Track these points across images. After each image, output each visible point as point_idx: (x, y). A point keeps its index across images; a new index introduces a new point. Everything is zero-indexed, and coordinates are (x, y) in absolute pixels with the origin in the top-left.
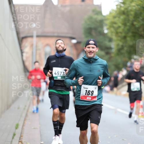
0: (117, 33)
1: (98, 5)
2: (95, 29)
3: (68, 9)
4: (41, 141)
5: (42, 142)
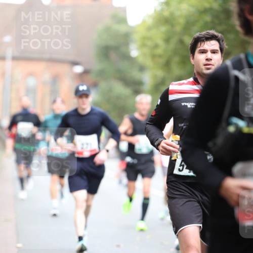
0: (154, 57)
2: (116, 48)
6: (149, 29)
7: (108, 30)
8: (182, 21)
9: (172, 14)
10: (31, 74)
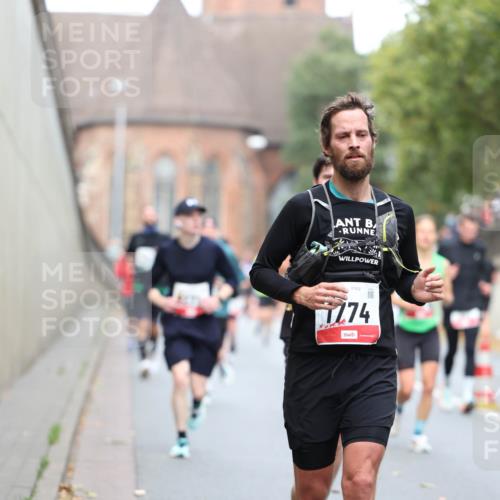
1: (340, 19)
3: (236, 29)
4: (138, 488)
5: (141, 492)
6: (397, 61)
7: (314, 63)
8: (461, 43)
9: (442, 29)
10: (165, 154)
